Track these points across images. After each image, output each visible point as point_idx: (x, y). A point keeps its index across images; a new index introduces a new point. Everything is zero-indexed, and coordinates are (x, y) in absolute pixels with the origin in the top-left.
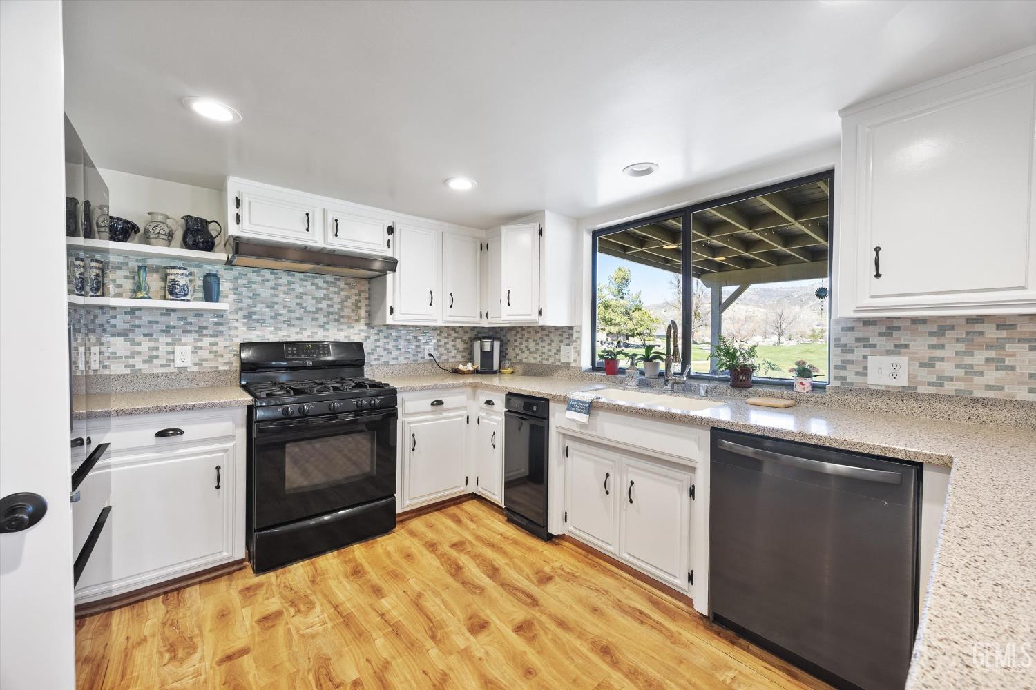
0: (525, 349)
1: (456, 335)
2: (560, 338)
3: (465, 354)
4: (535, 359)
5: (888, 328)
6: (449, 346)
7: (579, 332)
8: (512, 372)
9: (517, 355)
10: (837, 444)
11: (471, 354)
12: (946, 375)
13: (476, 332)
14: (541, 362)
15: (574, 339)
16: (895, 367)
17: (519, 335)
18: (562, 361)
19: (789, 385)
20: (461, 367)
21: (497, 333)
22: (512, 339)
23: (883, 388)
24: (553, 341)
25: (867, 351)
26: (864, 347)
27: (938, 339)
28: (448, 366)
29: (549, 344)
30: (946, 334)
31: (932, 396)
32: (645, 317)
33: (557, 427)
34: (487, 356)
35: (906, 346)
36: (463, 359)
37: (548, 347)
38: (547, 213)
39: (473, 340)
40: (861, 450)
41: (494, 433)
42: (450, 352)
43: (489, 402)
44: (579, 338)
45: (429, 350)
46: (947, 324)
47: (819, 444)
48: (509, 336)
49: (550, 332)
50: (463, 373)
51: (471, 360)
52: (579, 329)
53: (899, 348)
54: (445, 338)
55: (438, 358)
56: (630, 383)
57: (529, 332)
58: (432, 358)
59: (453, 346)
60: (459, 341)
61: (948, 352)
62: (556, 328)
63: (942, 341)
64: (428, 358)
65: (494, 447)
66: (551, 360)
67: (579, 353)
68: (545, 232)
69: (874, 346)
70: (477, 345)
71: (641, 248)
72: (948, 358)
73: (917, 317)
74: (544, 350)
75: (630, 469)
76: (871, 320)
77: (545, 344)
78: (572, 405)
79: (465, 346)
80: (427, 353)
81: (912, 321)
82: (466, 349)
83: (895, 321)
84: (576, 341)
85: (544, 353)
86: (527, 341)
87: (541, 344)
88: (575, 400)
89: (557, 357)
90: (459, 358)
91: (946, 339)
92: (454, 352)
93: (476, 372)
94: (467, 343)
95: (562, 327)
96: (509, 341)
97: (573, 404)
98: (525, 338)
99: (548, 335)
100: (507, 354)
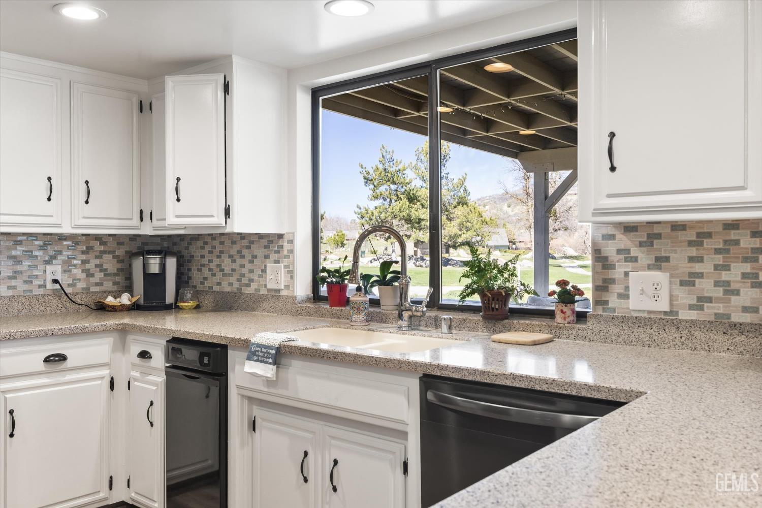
0: (216, 270)
1: (102, 248)
2: (266, 252)
3: (118, 279)
4: (230, 284)
5: (649, 236)
6: (91, 266)
7: (291, 242)
8: (197, 307)
9: (205, 279)
10: (547, 385)
11: (129, 278)
12: (706, 295)
13: (138, 243)
14: (239, 289)
15: (285, 253)
16: (656, 286)
17: (208, 248)
18: (268, 287)
19: (550, 314)
20: (110, 300)
21: (175, 244)
22: (197, 254)
23: (646, 315)
24: (256, 257)
25: (629, 266)
26: (626, 261)
27: (697, 249)
28: (88, 300)
29: (251, 262)
30: (705, 244)
31: (693, 323)
32: (473, 217)
33: (238, 387)
34: (155, 282)
35: (667, 259)
36: (115, 288)
37: (248, 266)
38: (235, 59)
39: (132, 255)
40: (569, 392)
41: (152, 404)
42: (92, 275)
43: (144, 355)
44: (292, 251)
45: (54, 273)
46: (705, 231)
47: (530, 388)
48: (192, 249)
49: (252, 242)
50: (113, 309)
51: (129, 289)
52: (291, 238)
53: (660, 262)
54: (83, 252)
55: (69, 285)
56: (355, 317)
57: (222, 243)
58: (57, 286)
59: (96, 266)
60: (108, 257)
61: (705, 267)
62: (261, 236)
63: (701, 252)
64: (50, 286)
65: (152, 425)
66: (254, 286)
67: (291, 273)
68: (235, 88)
69: (635, 259)
70: (138, 264)
71: (418, 111)
72: (707, 273)
73: (677, 222)
74: (245, 271)
75: (333, 442)
76: (632, 225)
77: (245, 262)
78: (255, 353)
79: (119, 266)
80: (49, 278)
81: (672, 226)
82: (120, 270)
83: (655, 225)
84: (287, 257)
85: (243, 275)
86: (219, 257)
87: (239, 261)
88: (259, 345)
89: (262, 282)
90: (108, 285)
91: (704, 249)
92: (99, 276)
93: (135, 307)
94: (122, 261)
95: (268, 235)
96: (192, 257)
97: (256, 351)
98: (216, 252)
99: (249, 247)
100: (190, 278)
